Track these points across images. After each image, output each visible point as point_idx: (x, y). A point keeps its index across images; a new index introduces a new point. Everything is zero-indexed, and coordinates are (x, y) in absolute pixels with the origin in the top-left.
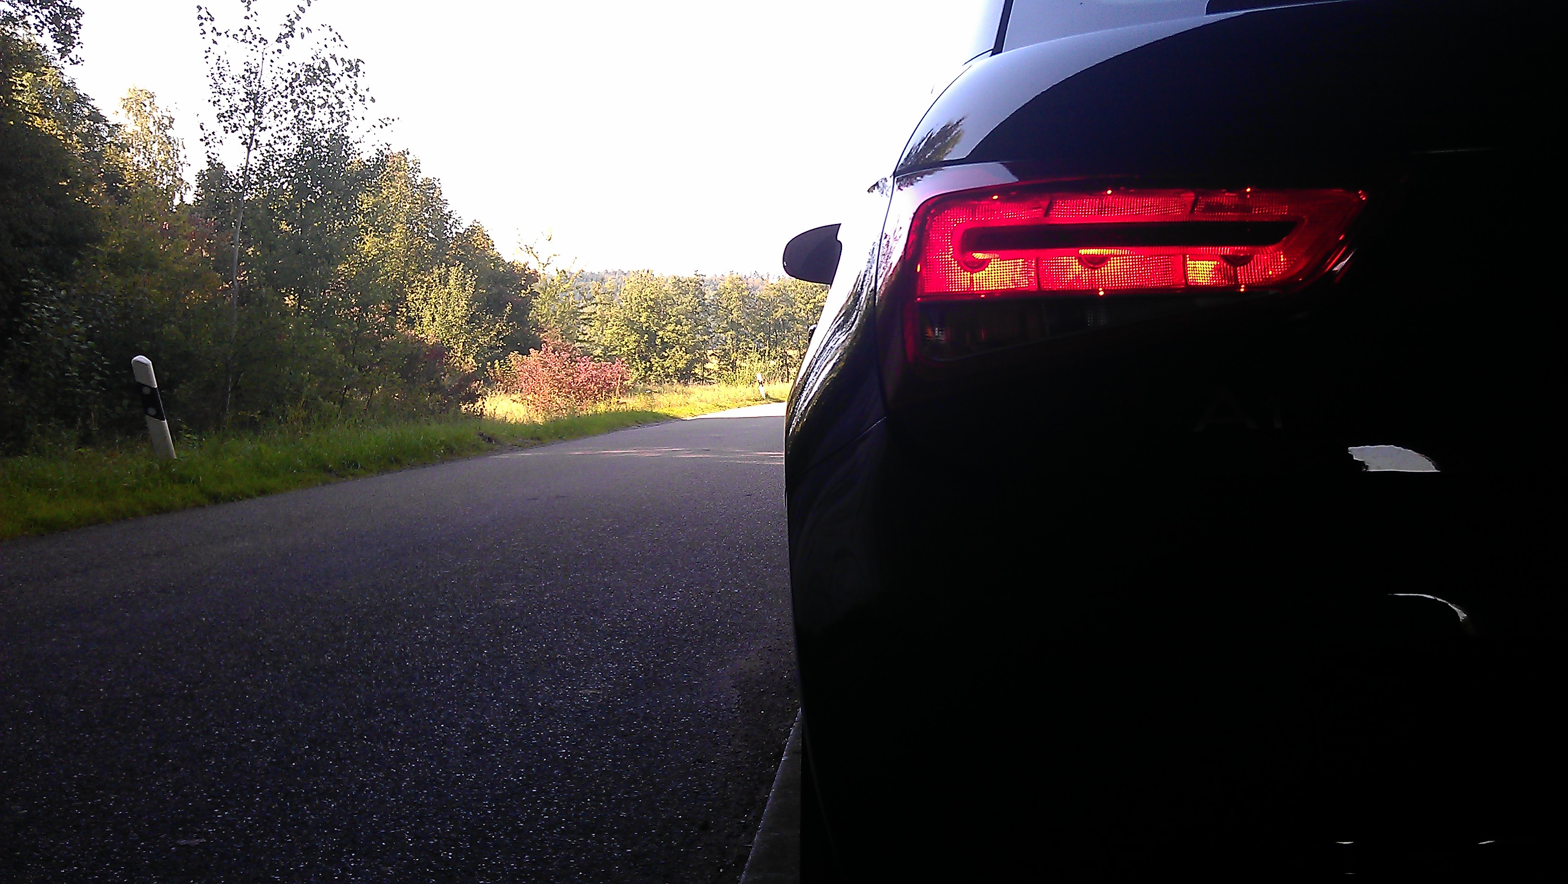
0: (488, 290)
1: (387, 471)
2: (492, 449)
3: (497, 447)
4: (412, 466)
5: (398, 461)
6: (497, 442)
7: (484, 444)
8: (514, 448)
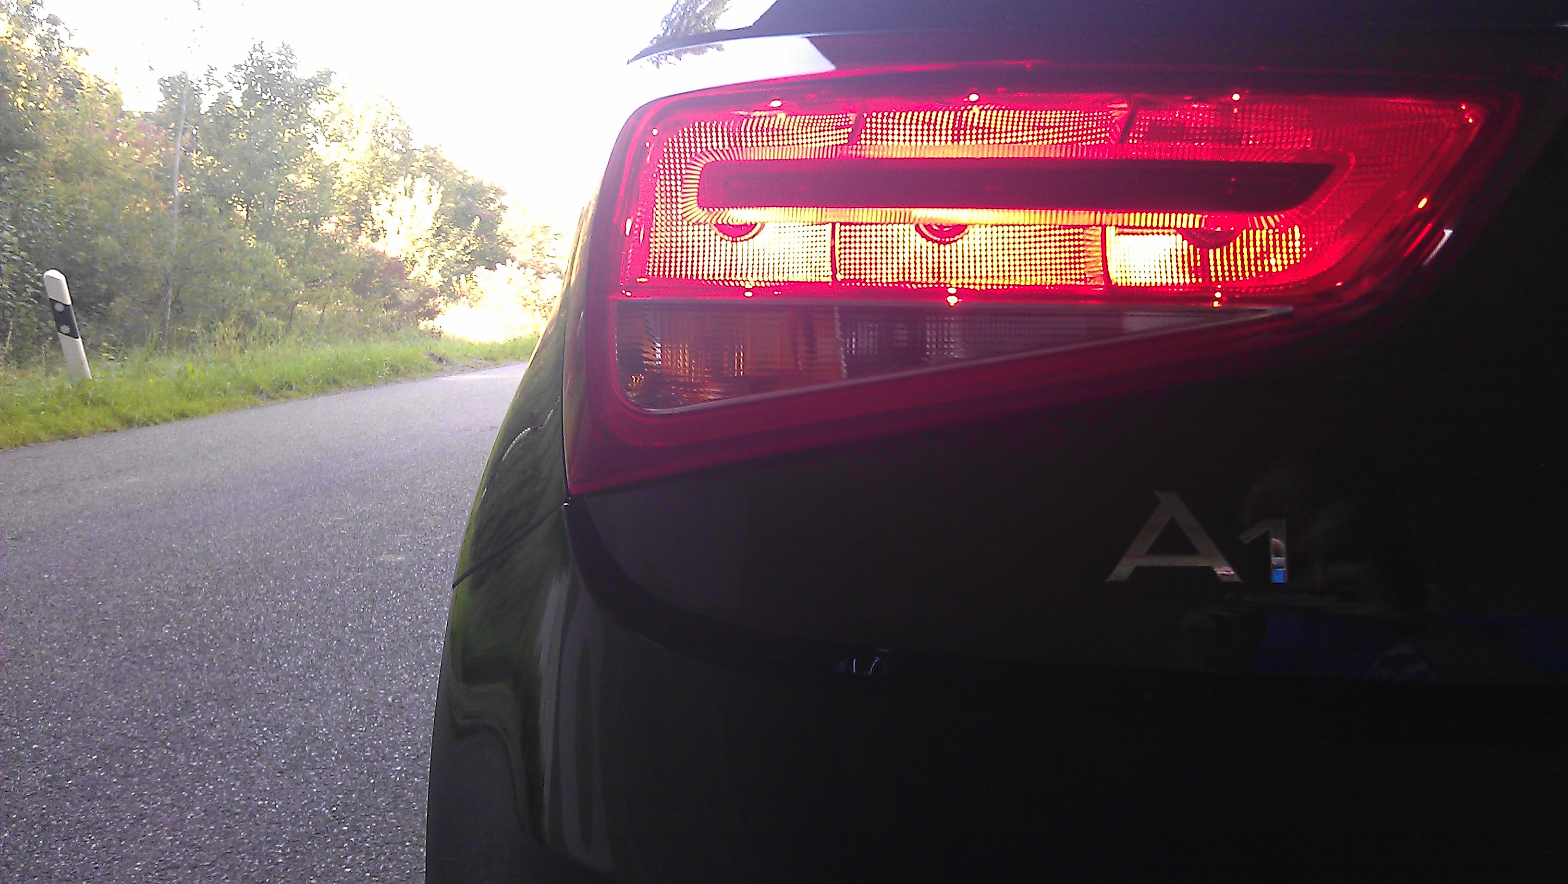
0: (456, 203)
1: (325, 393)
2: (442, 370)
3: (447, 368)
4: (351, 388)
5: (335, 382)
6: (449, 362)
7: (435, 366)
8: (463, 370)
